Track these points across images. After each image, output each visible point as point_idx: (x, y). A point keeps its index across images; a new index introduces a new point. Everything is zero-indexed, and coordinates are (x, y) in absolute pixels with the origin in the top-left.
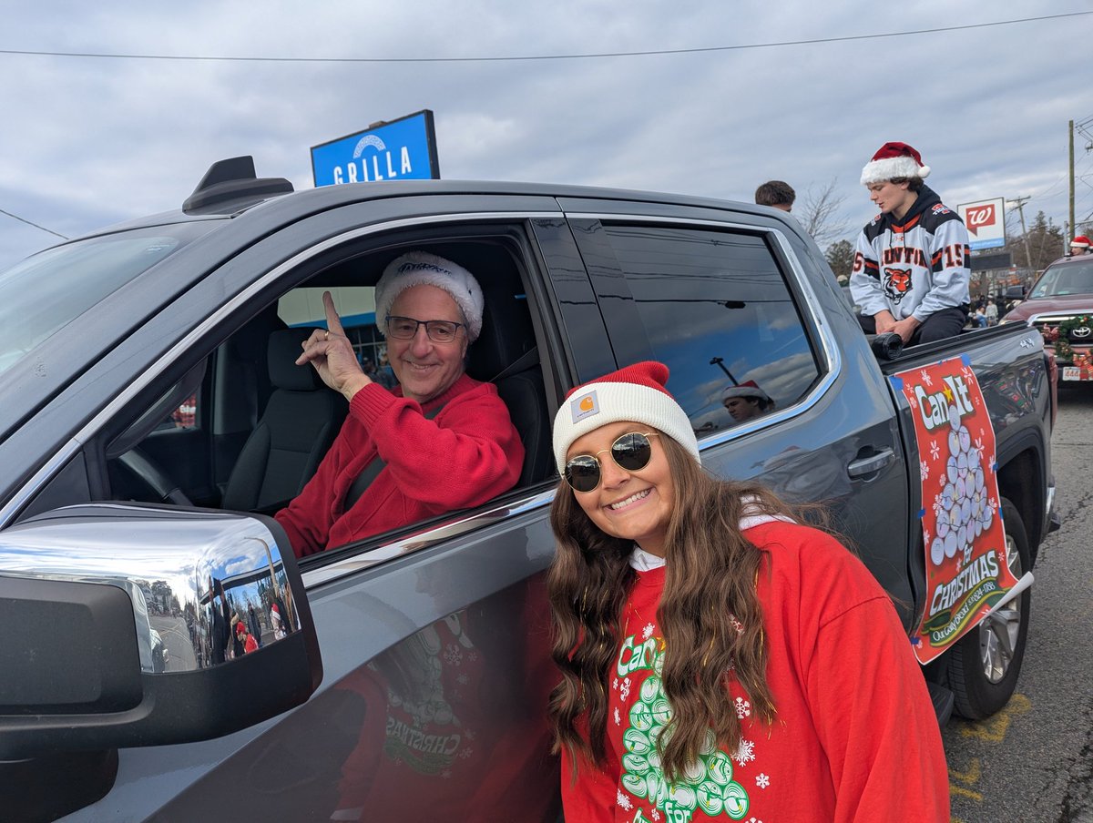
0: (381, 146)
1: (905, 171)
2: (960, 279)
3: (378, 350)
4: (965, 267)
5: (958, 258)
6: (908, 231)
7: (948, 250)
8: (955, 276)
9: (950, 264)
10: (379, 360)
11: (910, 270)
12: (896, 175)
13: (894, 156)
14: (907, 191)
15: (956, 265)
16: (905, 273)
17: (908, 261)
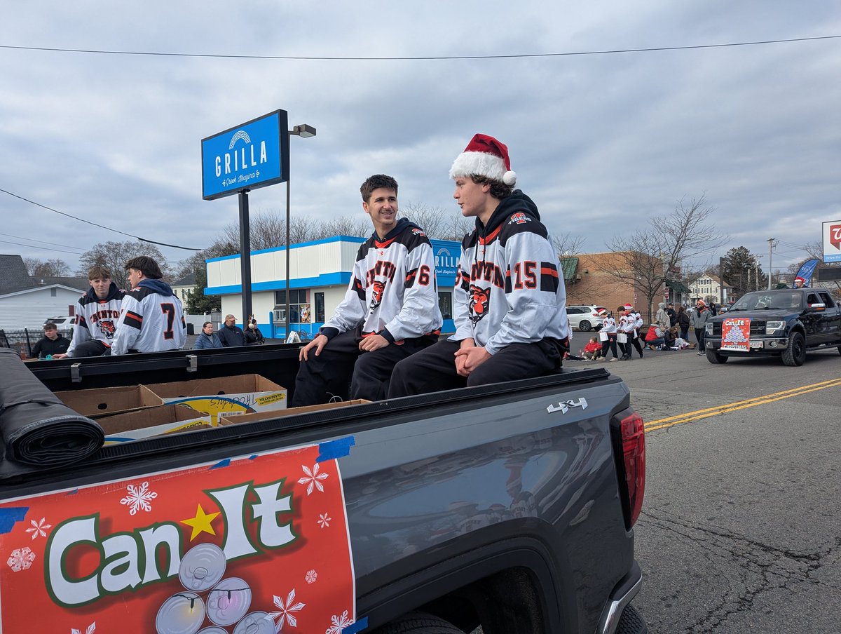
0: (248, 140)
1: (487, 169)
2: (532, 305)
3: (301, 309)
4: (542, 289)
5: (528, 279)
6: (490, 244)
7: (517, 268)
8: (523, 300)
9: (519, 286)
10: (301, 317)
11: (489, 289)
12: (476, 172)
13: (480, 150)
14: (489, 196)
15: (525, 287)
16: (483, 292)
17: (487, 278)
